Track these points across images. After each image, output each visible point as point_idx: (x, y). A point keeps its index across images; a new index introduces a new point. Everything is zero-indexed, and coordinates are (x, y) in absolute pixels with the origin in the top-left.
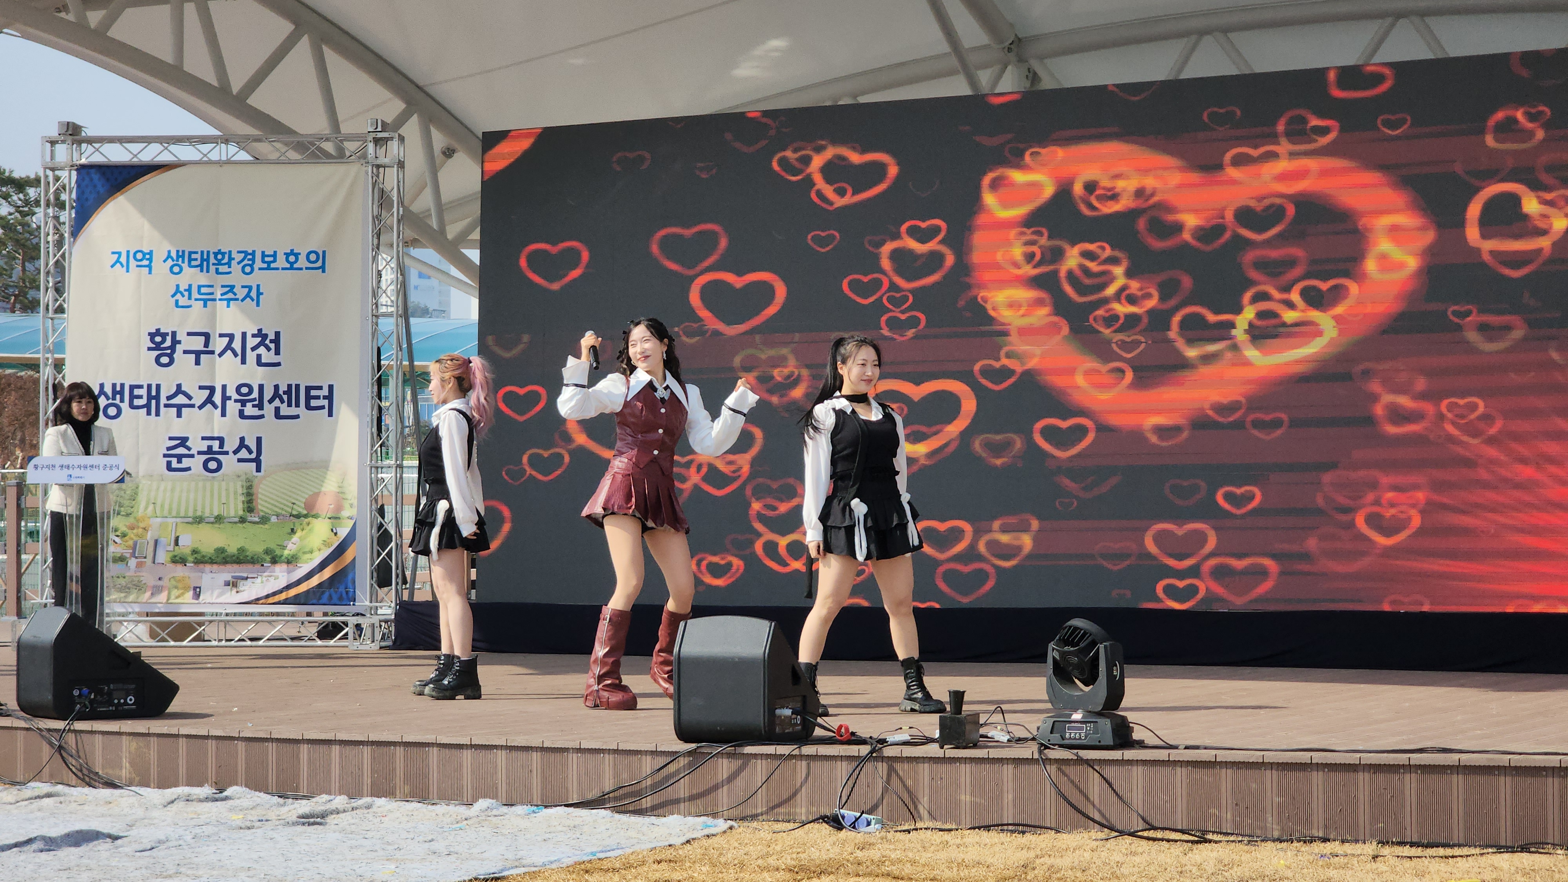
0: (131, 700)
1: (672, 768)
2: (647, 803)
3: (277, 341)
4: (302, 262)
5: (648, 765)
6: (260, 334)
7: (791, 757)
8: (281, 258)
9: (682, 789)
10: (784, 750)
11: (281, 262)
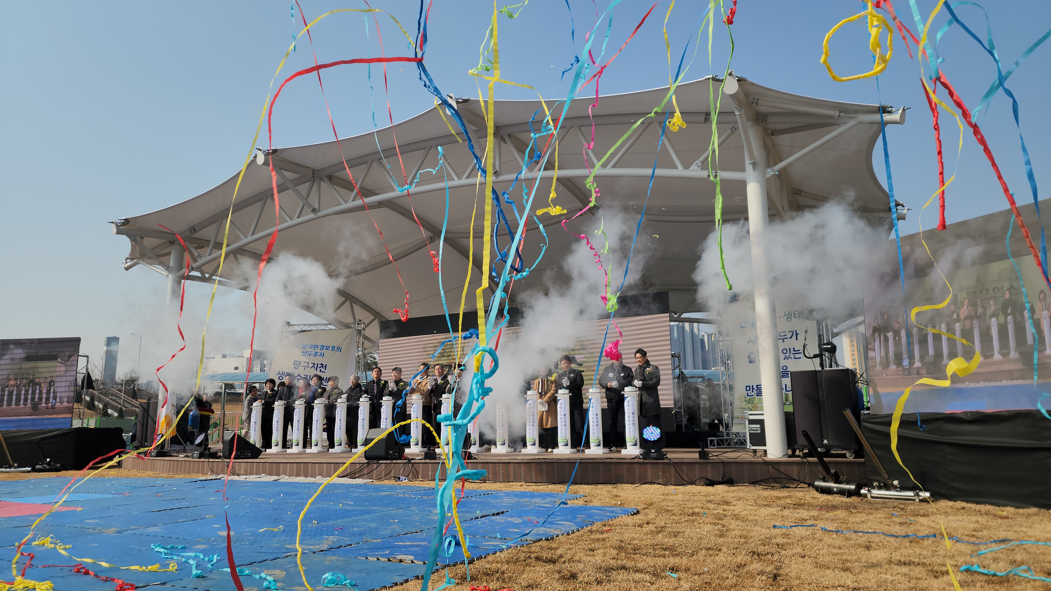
0: (250, 454)
1: (363, 467)
2: (357, 476)
3: (326, 366)
4: (336, 349)
5: (358, 466)
6: (322, 364)
7: (390, 463)
8: (331, 347)
9: (365, 471)
10: (388, 461)
11: (331, 348)
